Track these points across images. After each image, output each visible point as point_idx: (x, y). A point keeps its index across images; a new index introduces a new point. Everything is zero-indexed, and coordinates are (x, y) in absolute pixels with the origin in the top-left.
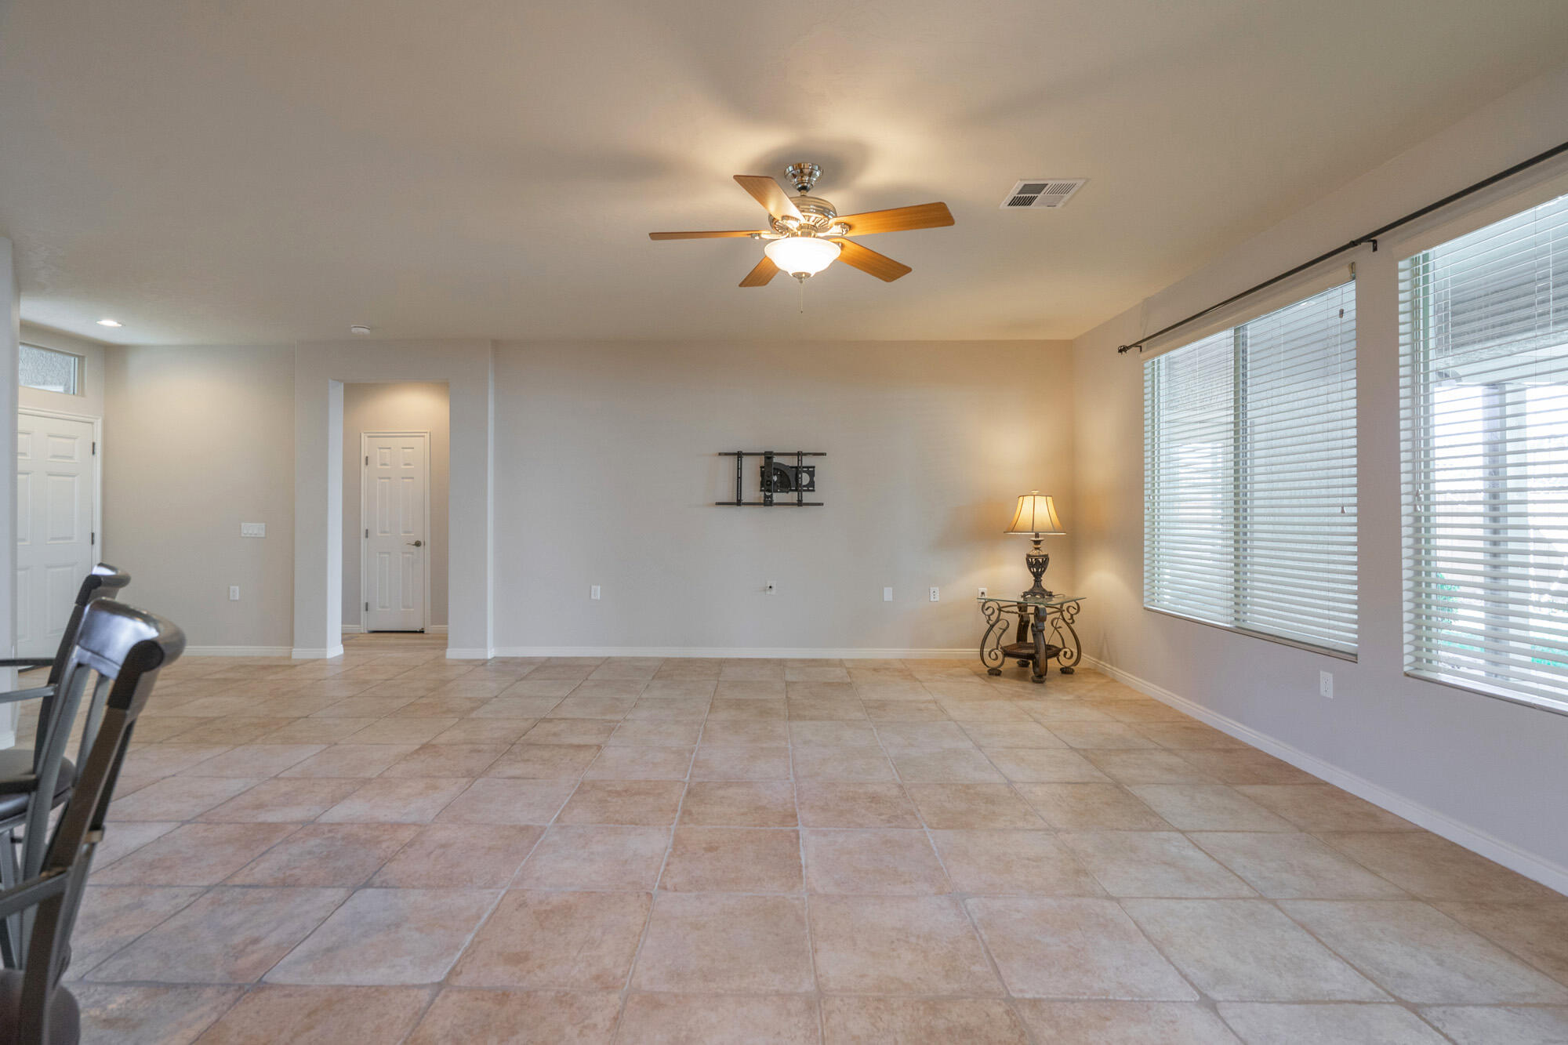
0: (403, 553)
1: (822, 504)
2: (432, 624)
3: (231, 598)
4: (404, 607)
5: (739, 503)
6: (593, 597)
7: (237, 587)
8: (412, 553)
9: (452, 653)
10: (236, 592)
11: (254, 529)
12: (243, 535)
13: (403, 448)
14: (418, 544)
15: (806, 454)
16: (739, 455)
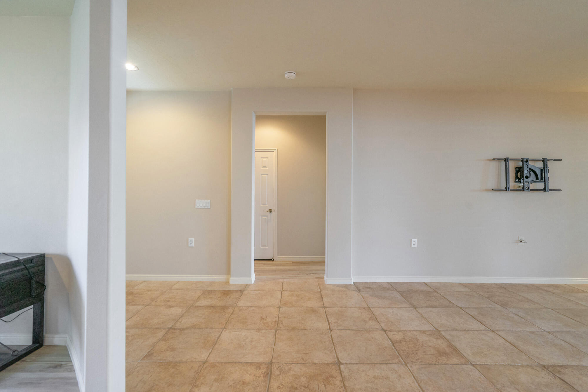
0: (262, 216)
1: (560, 190)
2: (278, 256)
3: (190, 246)
4: (262, 246)
5: (506, 189)
6: (413, 246)
7: (193, 239)
8: (267, 216)
9: (330, 280)
10: (192, 242)
11: (203, 203)
12: (196, 207)
13: (262, 158)
14: (270, 211)
15: (549, 160)
16: (506, 160)
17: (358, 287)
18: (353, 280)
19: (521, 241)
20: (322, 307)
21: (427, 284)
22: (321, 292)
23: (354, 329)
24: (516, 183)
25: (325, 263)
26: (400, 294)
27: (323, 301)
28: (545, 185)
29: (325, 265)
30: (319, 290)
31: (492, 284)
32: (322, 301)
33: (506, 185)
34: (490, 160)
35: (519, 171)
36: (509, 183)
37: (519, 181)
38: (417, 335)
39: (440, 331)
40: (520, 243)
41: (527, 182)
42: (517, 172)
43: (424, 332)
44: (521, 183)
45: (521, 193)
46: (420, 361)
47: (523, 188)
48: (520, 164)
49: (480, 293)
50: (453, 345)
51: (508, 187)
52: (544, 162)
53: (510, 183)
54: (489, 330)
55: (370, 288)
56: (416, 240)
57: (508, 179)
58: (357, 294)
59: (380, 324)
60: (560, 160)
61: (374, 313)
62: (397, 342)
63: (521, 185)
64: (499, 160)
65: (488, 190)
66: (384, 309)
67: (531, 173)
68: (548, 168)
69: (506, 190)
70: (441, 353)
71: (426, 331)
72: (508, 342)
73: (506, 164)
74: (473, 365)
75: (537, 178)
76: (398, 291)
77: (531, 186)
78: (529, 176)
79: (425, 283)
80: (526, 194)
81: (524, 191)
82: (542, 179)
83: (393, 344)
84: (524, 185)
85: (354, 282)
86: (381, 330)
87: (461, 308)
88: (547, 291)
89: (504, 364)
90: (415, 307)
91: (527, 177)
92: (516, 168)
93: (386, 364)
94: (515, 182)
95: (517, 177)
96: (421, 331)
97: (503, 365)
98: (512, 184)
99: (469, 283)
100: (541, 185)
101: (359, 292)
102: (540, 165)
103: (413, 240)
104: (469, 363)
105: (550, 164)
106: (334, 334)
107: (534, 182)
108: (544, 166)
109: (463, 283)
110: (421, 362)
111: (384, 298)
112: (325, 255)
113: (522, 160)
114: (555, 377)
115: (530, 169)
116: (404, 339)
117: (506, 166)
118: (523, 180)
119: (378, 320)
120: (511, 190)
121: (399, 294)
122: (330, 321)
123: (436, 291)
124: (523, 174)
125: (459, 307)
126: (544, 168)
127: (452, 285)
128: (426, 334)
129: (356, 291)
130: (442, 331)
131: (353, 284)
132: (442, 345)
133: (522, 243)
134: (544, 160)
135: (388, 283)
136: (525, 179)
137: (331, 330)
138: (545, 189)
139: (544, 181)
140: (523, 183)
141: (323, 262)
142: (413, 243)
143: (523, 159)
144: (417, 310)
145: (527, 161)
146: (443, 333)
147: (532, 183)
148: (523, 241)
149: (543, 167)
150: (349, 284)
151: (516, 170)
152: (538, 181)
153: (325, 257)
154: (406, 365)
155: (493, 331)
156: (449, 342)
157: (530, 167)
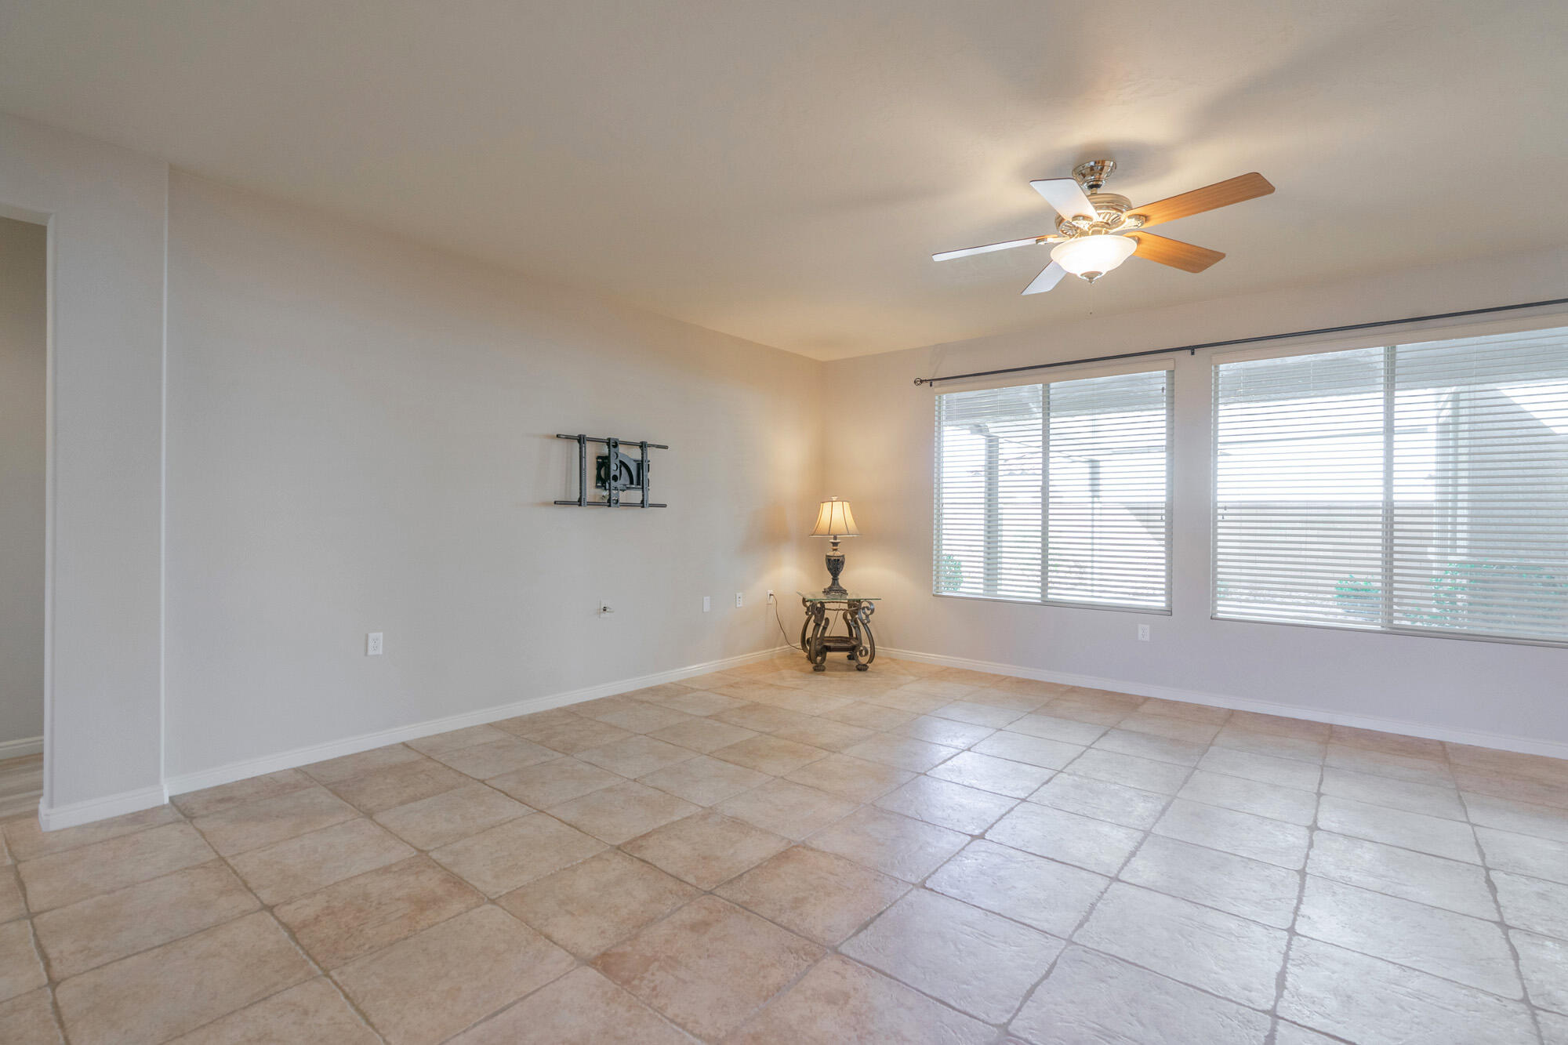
17: (184, 809)
18: (166, 790)
19: (605, 610)
20: (18, 919)
21: (410, 745)
22: (19, 867)
23: (157, 944)
24: (599, 490)
25: (42, 760)
26: (330, 790)
27: (25, 896)
28: (643, 496)
29: (42, 767)
30: (9, 862)
31: (552, 711)
32: (22, 899)
33: (581, 493)
34: (550, 437)
35: (603, 463)
36: (585, 489)
37: (603, 486)
38: (366, 885)
39: (426, 852)
40: (603, 615)
41: (616, 489)
42: (599, 466)
43: (386, 870)
44: (605, 489)
45: (605, 509)
46: (367, 946)
47: (609, 501)
48: (605, 451)
49: (525, 736)
50: (454, 874)
51: (583, 497)
52: (642, 450)
53: (588, 490)
54: (535, 811)
55: (230, 799)
56: (381, 634)
57: (583, 478)
58: (181, 831)
59: (255, 895)
60: (666, 447)
61: (238, 871)
62: (305, 926)
63: (606, 493)
64: (568, 437)
65: (546, 504)
66: (272, 847)
67: (623, 468)
68: (649, 461)
69: (580, 505)
70: (424, 904)
71: (391, 866)
72: (565, 823)
73: (580, 448)
74: (493, 902)
75: (632, 482)
76: (324, 786)
77: (623, 497)
78: (618, 475)
79: (404, 744)
80: (613, 512)
81: (610, 506)
82: (638, 484)
83: (292, 934)
84: (610, 494)
85: (174, 793)
86: (261, 910)
87: (483, 782)
88: (642, 702)
89: (553, 872)
90: (369, 815)
91: (615, 478)
92: (598, 457)
93: (265, 999)
94: (597, 487)
95: (599, 478)
96: (379, 869)
97: (551, 874)
98: (592, 492)
99: (507, 720)
100: (635, 496)
101: (191, 822)
102: (635, 454)
103: (372, 636)
104: (486, 899)
105: (651, 454)
106: (64, 994)
107: (628, 488)
108: (642, 457)
109: (495, 723)
110: (370, 948)
111: (277, 817)
112: (41, 732)
113: (608, 442)
114: (632, 860)
115: (621, 462)
116: (328, 908)
117: (581, 452)
118: (610, 484)
119: (249, 885)
120: (590, 504)
121: (327, 791)
122: (53, 953)
123: (429, 757)
124: (609, 472)
125: (479, 780)
126: (642, 461)
127: (469, 732)
128: (390, 872)
129: (178, 821)
130: (432, 851)
131: (166, 801)
132: (430, 882)
133: (607, 614)
134: (643, 446)
135: (297, 770)
136: (612, 482)
137: (53, 983)
138: (642, 504)
139: (641, 487)
140: (610, 490)
141: (34, 759)
142: (371, 644)
143: (609, 439)
144: (374, 820)
145: (616, 446)
146: (435, 855)
147: (623, 491)
148: (608, 610)
149: (640, 458)
150: (150, 806)
151: (597, 462)
152: (633, 486)
153: (42, 740)
154: (328, 975)
155: (542, 811)
156: (446, 869)
157: (620, 458)
